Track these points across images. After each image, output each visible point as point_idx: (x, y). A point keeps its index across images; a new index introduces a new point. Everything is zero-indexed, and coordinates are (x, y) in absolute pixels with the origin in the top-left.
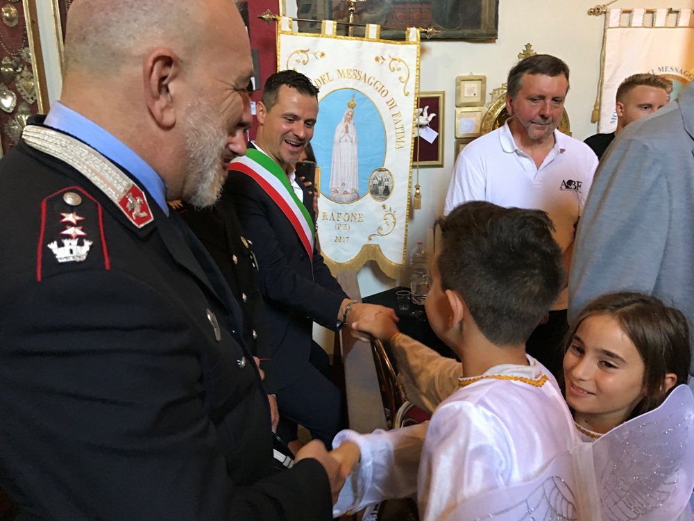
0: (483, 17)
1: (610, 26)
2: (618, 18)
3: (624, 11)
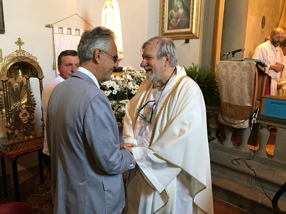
1: (55, 33)
2: (57, 30)
3: (59, 28)
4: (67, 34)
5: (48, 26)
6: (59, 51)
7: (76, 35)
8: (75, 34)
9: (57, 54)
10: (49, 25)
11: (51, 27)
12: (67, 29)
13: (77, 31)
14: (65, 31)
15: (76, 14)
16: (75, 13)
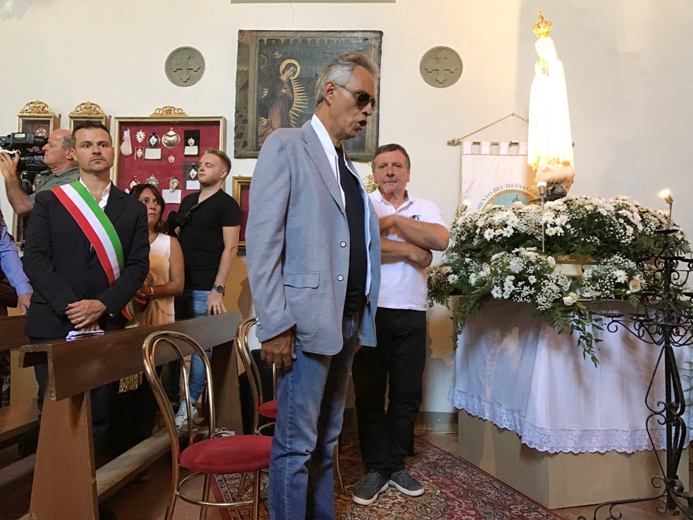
0: (366, 144)
1: (465, 154)
2: (470, 148)
3: (474, 143)
4: (489, 153)
5: (452, 143)
6: (470, 188)
7: (510, 155)
8: (507, 154)
9: (466, 192)
10: (454, 141)
11: (456, 145)
12: (489, 144)
13: (514, 147)
14: (486, 148)
15: (513, 115)
16: (511, 113)
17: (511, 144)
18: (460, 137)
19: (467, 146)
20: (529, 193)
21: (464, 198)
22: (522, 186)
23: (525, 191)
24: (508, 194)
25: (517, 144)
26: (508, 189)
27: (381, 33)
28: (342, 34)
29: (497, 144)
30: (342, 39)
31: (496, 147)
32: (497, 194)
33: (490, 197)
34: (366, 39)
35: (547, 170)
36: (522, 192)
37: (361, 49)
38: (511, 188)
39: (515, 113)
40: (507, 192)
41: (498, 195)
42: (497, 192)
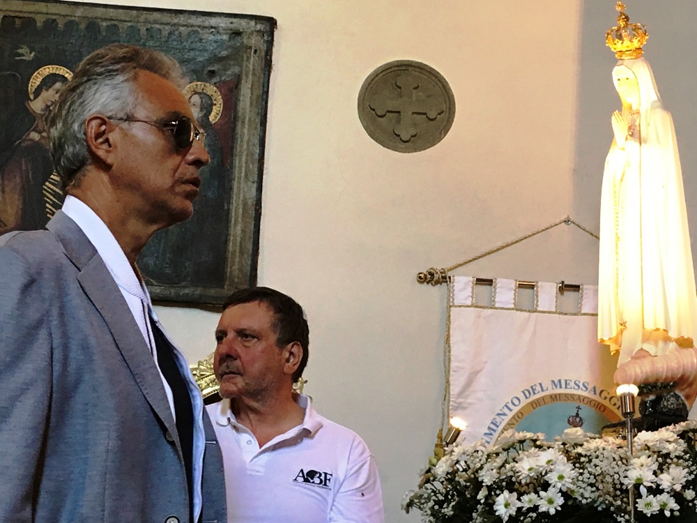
1: (458, 303)
2: (469, 291)
4: (513, 306)
6: (469, 383)
7: (560, 313)
8: (553, 309)
9: (460, 394)
12: (513, 284)
13: (570, 295)
14: (505, 293)
15: (567, 221)
16: (564, 217)
17: (564, 288)
18: (446, 266)
19: (462, 286)
20: (606, 403)
21: (456, 409)
22: (590, 387)
23: (597, 398)
24: (558, 403)
25: (576, 288)
26: (558, 391)
27: (271, 23)
28: (182, 19)
29: (532, 287)
30: (182, 29)
31: (529, 291)
32: (531, 403)
33: (516, 410)
34: (237, 33)
35: (642, 355)
36: (590, 401)
37: (224, 53)
38: (563, 391)
39: (572, 218)
40: (554, 398)
41: (535, 404)
42: (533, 398)
